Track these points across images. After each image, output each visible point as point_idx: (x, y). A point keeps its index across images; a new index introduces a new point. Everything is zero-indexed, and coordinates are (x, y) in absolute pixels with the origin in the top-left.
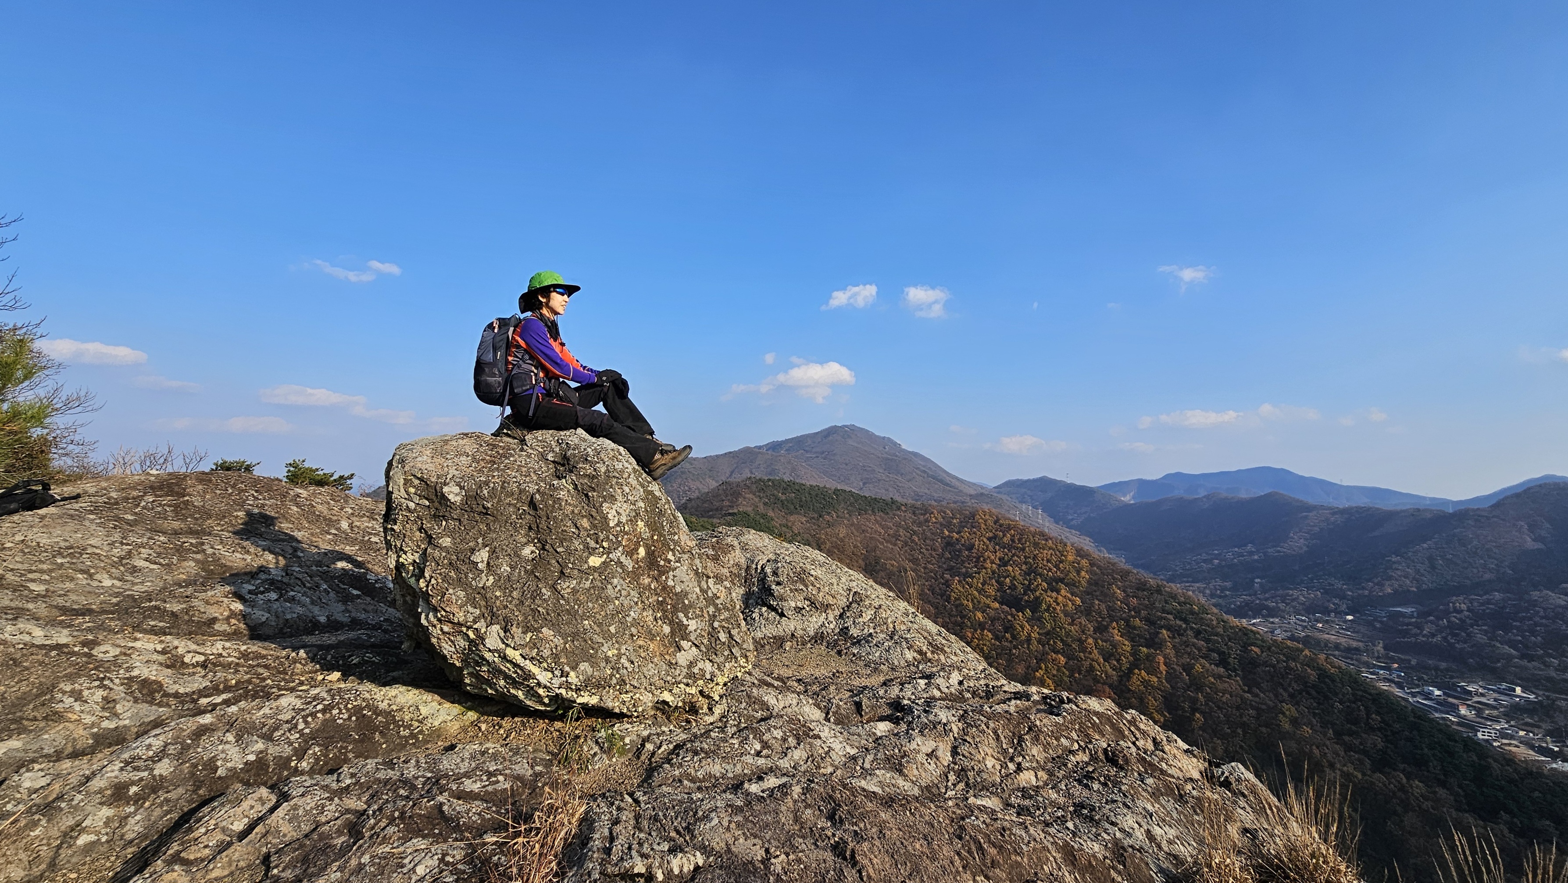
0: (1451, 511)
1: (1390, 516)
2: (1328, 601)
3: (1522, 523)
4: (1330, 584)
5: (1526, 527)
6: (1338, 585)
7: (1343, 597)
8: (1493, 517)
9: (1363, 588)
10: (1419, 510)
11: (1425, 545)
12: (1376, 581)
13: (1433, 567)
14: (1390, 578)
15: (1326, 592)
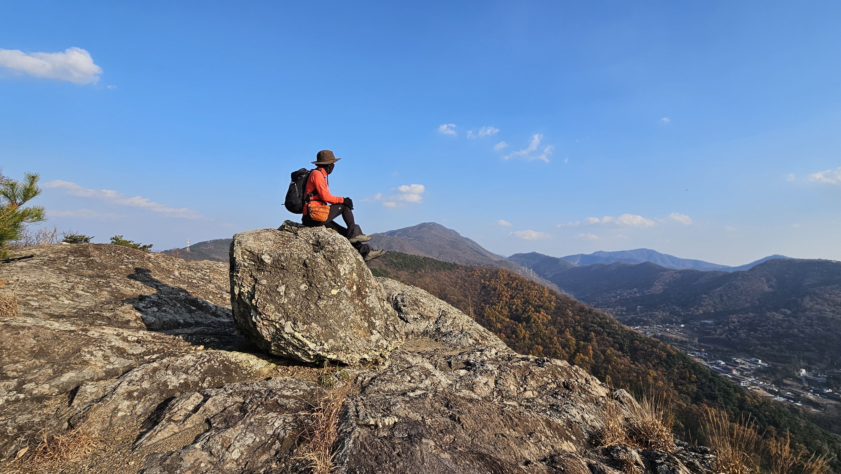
0: (731, 272)
1: (703, 274)
2: (673, 317)
3: (763, 278)
4: (673, 309)
5: (765, 280)
6: (677, 309)
7: (679, 315)
8: (751, 275)
9: (690, 311)
10: (716, 272)
11: (718, 289)
12: (695, 307)
13: (722, 300)
14: (702, 306)
15: (671, 313)
